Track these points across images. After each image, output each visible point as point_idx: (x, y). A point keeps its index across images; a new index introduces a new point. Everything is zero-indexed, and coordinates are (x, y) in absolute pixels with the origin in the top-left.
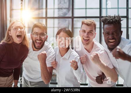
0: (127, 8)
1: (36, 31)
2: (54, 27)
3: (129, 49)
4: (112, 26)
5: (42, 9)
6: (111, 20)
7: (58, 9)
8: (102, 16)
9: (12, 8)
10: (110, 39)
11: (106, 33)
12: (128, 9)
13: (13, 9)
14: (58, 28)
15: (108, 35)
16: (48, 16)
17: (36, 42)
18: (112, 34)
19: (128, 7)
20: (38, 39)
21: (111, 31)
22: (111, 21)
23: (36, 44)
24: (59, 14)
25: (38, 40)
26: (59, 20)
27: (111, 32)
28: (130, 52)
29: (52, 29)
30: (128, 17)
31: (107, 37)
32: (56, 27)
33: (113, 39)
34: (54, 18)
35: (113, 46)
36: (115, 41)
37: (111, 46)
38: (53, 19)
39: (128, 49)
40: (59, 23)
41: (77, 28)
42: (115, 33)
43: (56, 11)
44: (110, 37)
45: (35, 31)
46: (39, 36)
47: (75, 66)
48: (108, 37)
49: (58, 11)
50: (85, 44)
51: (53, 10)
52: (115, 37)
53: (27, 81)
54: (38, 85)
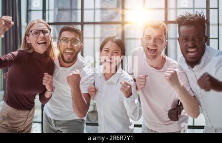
0: (207, 8)
1: (66, 37)
2: (94, 38)
3: (218, 64)
4: (192, 28)
5: (77, 9)
6: (192, 18)
7: (101, 9)
8: (168, 20)
9: (29, 9)
10: (190, 47)
11: (184, 38)
12: (209, 10)
13: (31, 10)
14: (101, 38)
15: (186, 42)
16: (85, 20)
17: (65, 52)
18: (193, 40)
19: (209, 6)
20: (69, 47)
21: (191, 35)
22: (191, 21)
23: (64, 55)
24: (101, 17)
25: (68, 49)
26: (102, 27)
27: (191, 37)
28: (219, 68)
29: (92, 40)
30: (209, 22)
31: (185, 44)
32: (97, 38)
33: (193, 47)
34: (94, 23)
35: (193, 58)
36: (196, 51)
37: (191, 58)
38: (92, 25)
39: (216, 64)
40: (102, 31)
41: (130, 39)
42: (198, 38)
43: (98, 12)
44: (190, 44)
45: (64, 36)
46: (70, 42)
47: (126, 89)
48: (187, 45)
49: (101, 13)
50: (151, 57)
51: (92, 12)
52: (197, 44)
53: (50, 119)
54: (67, 126)
